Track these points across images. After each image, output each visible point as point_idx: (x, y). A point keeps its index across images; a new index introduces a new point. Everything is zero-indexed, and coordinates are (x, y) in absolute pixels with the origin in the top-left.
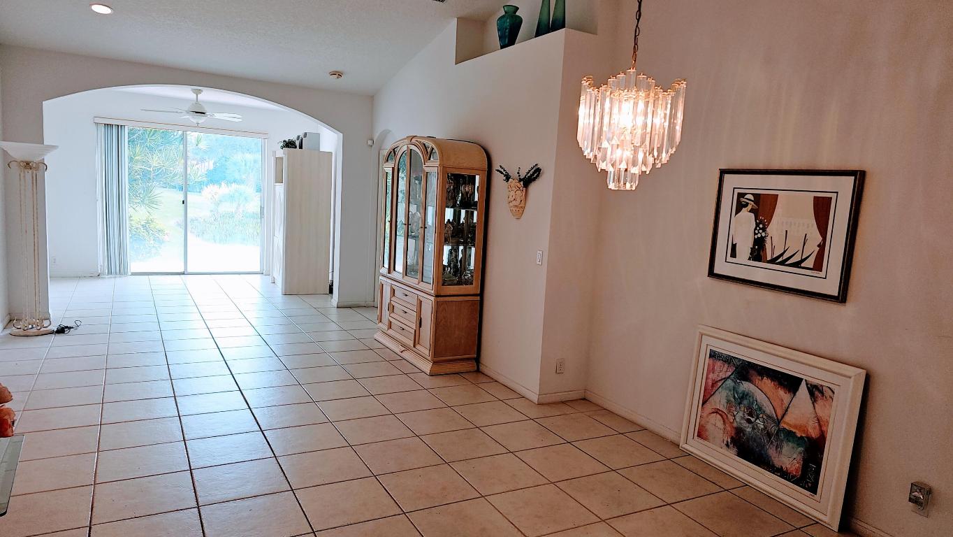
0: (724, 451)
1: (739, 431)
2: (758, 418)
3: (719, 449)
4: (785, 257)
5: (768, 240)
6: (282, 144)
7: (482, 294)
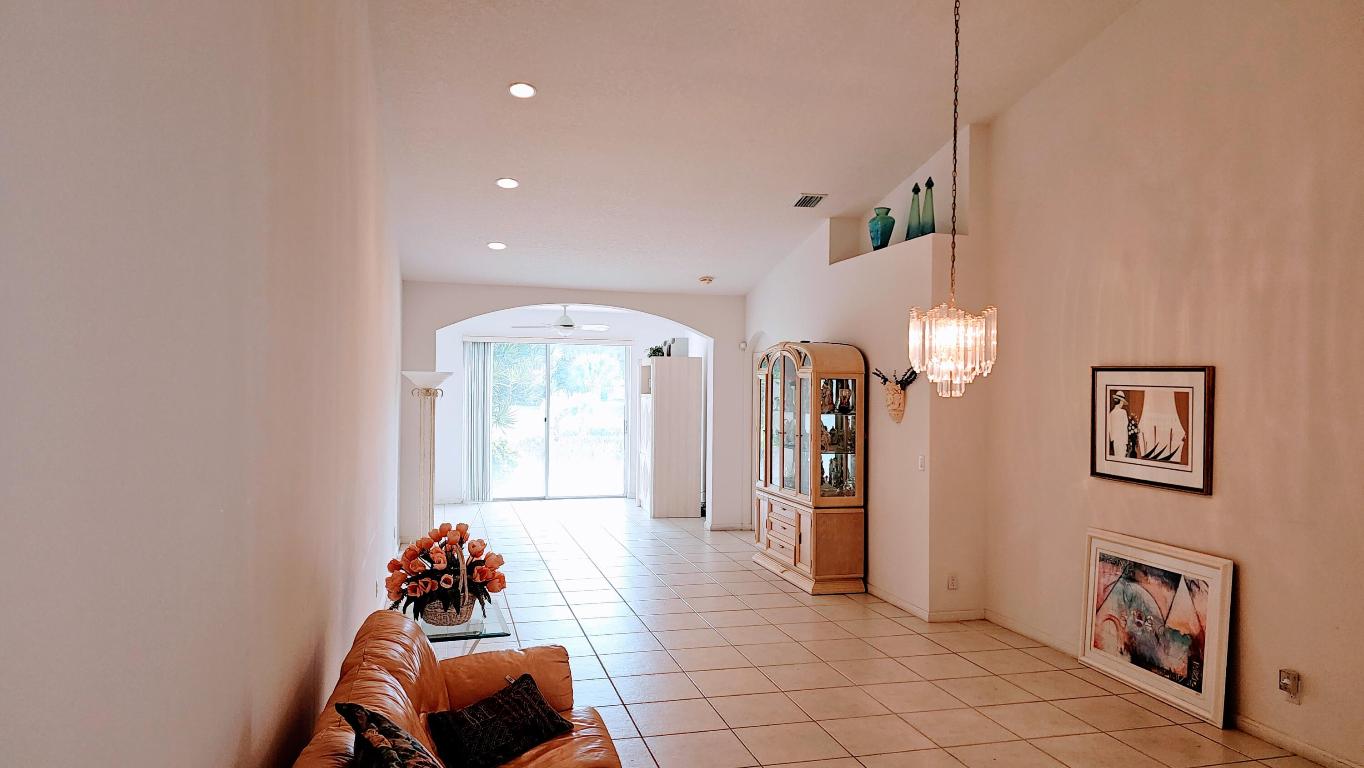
0: (1119, 658)
1: (1131, 636)
2: (1146, 620)
3: (1115, 658)
4: (1157, 452)
5: (1140, 436)
6: (649, 352)
7: (865, 506)
